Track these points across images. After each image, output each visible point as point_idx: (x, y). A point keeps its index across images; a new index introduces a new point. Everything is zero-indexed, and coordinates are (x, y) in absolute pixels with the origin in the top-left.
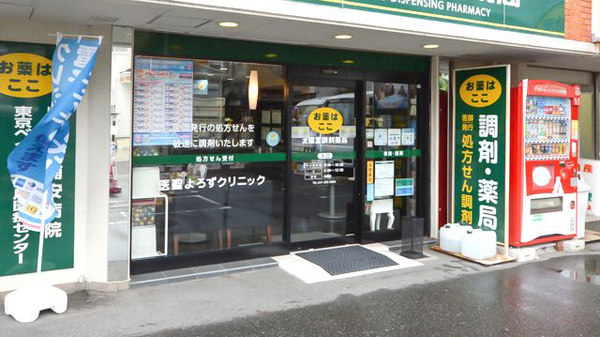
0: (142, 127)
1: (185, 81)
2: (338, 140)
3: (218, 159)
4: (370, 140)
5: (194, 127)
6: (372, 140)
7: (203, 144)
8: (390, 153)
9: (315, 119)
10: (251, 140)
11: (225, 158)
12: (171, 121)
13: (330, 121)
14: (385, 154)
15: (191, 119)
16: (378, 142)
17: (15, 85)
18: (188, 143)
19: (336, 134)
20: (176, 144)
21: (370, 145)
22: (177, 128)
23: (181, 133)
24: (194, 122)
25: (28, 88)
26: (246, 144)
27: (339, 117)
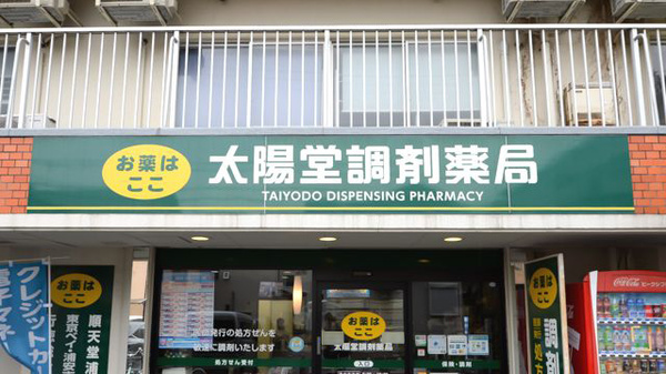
0: (167, 332)
1: (205, 290)
2: (380, 347)
3: (237, 363)
4: (421, 348)
5: (214, 332)
6: (425, 348)
7: (222, 347)
8: (452, 364)
9: (350, 323)
10: (273, 345)
11: (244, 362)
12: (193, 327)
13: (369, 326)
14: (445, 364)
15: (212, 325)
16: (433, 350)
17: (68, 299)
18: (208, 346)
19: (377, 340)
20: (197, 348)
21: (421, 353)
22: (197, 333)
23: (201, 338)
24: (215, 327)
25: (77, 301)
26: (267, 348)
27: (382, 322)
